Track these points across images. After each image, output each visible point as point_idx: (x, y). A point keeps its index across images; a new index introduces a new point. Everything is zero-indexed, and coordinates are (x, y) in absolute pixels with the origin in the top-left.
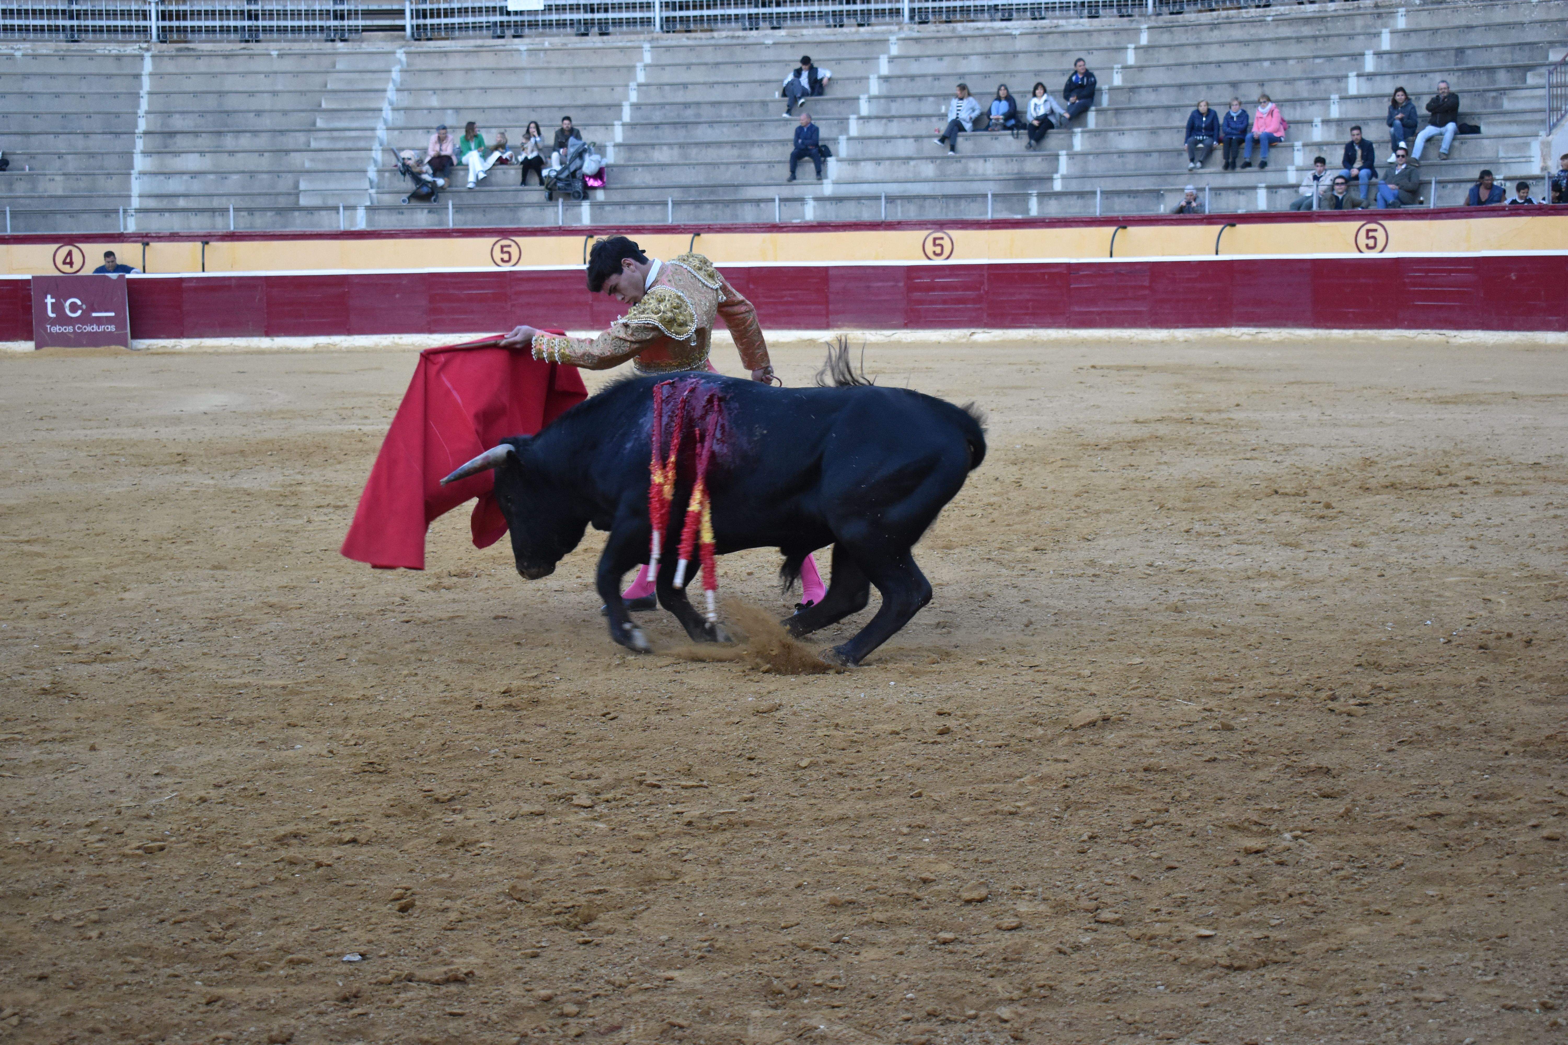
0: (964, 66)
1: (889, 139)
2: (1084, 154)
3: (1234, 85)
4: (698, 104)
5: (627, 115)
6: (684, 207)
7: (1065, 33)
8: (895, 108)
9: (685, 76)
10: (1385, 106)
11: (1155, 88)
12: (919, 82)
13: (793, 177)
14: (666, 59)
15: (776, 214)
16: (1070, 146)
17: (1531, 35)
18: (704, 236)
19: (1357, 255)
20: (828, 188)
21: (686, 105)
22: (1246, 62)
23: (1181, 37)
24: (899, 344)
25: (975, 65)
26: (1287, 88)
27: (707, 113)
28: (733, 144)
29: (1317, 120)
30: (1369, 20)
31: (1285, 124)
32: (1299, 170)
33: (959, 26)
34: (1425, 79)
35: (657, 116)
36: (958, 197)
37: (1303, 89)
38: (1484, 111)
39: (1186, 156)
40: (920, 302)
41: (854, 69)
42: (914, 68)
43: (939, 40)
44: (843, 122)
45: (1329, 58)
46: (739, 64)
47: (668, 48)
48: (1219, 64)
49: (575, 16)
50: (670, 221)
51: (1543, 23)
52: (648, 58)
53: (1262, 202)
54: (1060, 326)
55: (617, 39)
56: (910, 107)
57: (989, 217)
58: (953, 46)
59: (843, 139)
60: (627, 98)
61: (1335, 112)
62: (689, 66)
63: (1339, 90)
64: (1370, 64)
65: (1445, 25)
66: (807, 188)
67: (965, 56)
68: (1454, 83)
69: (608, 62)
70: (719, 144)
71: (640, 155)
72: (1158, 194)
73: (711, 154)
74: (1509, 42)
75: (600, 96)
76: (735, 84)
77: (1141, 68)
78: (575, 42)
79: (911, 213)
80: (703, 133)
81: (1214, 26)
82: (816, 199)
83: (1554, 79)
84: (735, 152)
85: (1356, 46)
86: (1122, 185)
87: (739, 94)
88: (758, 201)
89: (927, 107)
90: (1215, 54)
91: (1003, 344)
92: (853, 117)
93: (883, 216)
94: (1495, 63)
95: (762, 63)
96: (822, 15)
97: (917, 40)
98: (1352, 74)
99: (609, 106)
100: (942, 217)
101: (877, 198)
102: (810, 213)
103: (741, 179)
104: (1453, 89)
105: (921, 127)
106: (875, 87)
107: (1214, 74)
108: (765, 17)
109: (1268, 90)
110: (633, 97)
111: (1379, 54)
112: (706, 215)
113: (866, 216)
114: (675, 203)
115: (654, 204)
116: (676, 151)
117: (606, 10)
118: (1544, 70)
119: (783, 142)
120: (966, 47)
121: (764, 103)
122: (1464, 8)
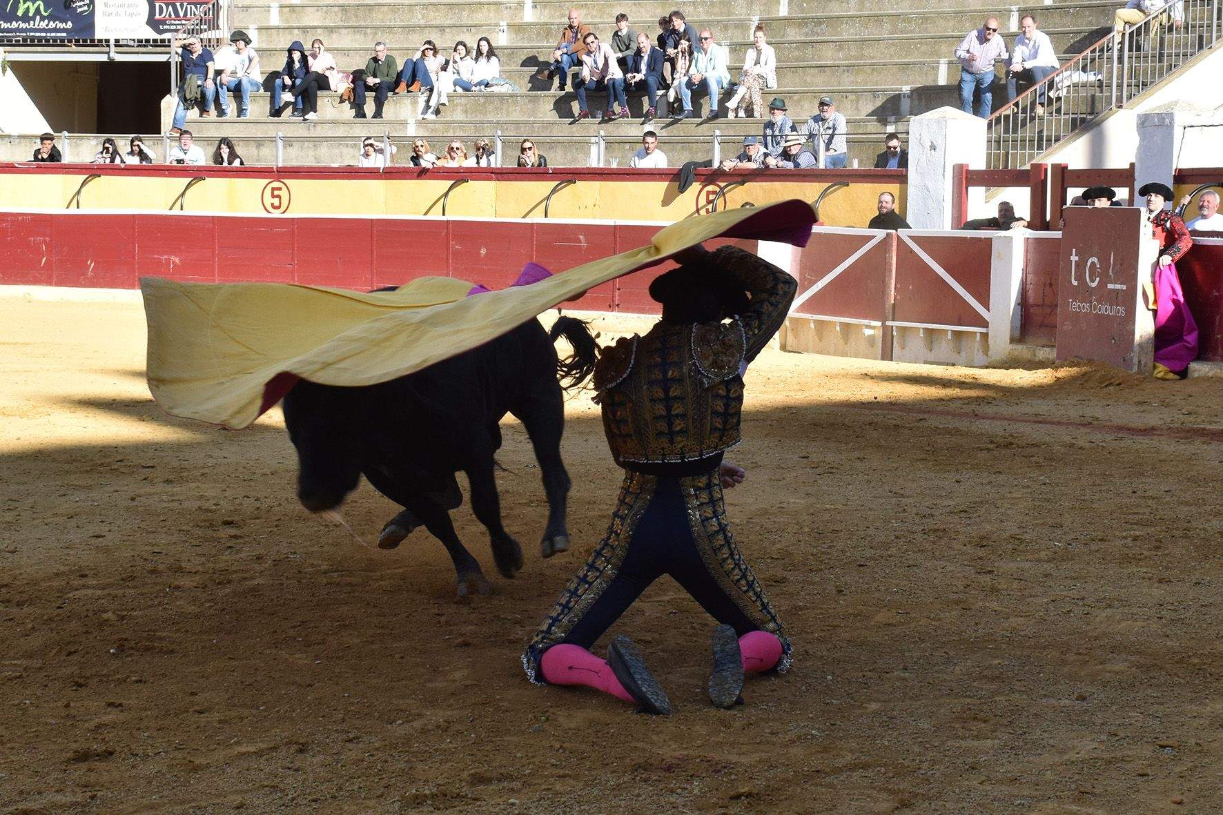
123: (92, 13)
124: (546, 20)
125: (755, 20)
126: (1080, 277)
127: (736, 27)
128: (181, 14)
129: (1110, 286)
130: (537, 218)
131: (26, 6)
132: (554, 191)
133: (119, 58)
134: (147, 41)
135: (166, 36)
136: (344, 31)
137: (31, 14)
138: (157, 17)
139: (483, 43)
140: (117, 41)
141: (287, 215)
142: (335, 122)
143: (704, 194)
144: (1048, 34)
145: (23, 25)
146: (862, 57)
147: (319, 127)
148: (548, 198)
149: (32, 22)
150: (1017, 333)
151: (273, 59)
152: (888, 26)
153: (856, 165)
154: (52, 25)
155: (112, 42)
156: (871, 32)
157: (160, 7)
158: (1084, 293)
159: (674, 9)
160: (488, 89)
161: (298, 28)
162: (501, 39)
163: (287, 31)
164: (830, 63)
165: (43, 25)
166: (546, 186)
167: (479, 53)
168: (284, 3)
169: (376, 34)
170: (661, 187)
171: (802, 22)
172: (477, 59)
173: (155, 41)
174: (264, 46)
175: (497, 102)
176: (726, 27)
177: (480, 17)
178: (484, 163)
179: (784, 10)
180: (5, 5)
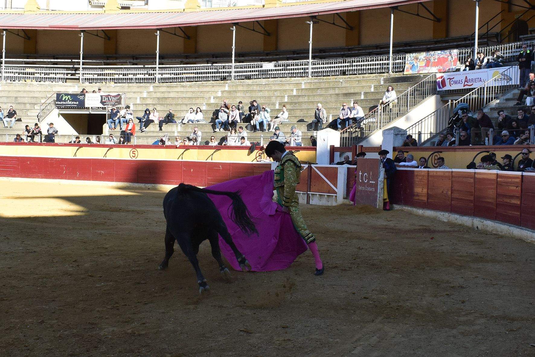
17: (36, 95)
34: (6, 105)
38: (23, 115)
51: (40, 92)
65: (12, 90)
68: (15, 107)
74: (30, 96)
94: (26, 102)
104: (14, 109)
118: (39, 105)
122: (18, 85)
123: (84, 99)
124: (217, 102)
125: (277, 103)
126: (362, 179)
127: (272, 104)
128: (110, 100)
129: (371, 182)
130: (209, 160)
131: (65, 97)
132: (214, 152)
133: (92, 113)
134: (101, 108)
135: (105, 106)
136: (158, 105)
137: (67, 100)
138: (103, 101)
139: (198, 109)
140: (92, 108)
141: (136, 159)
142: (153, 132)
143: (258, 154)
144: (362, 107)
145: (64, 103)
147: (149, 133)
148: (213, 154)
149: (67, 102)
150: (345, 196)
151: (137, 113)
153: (303, 146)
154: (73, 103)
155: (90, 108)
157: (104, 98)
158: (363, 184)
159: (254, 99)
160: (199, 122)
161: (145, 104)
162: (204, 108)
163: (141, 105)
164: (298, 115)
165: (70, 103)
167: (197, 112)
168: (141, 97)
169: (167, 106)
170: (247, 151)
171: (291, 103)
172: (196, 113)
173: (103, 108)
174: (135, 109)
175: (201, 126)
176: (269, 105)
177: (198, 101)
178: (195, 144)
179: (286, 100)
180: (59, 97)
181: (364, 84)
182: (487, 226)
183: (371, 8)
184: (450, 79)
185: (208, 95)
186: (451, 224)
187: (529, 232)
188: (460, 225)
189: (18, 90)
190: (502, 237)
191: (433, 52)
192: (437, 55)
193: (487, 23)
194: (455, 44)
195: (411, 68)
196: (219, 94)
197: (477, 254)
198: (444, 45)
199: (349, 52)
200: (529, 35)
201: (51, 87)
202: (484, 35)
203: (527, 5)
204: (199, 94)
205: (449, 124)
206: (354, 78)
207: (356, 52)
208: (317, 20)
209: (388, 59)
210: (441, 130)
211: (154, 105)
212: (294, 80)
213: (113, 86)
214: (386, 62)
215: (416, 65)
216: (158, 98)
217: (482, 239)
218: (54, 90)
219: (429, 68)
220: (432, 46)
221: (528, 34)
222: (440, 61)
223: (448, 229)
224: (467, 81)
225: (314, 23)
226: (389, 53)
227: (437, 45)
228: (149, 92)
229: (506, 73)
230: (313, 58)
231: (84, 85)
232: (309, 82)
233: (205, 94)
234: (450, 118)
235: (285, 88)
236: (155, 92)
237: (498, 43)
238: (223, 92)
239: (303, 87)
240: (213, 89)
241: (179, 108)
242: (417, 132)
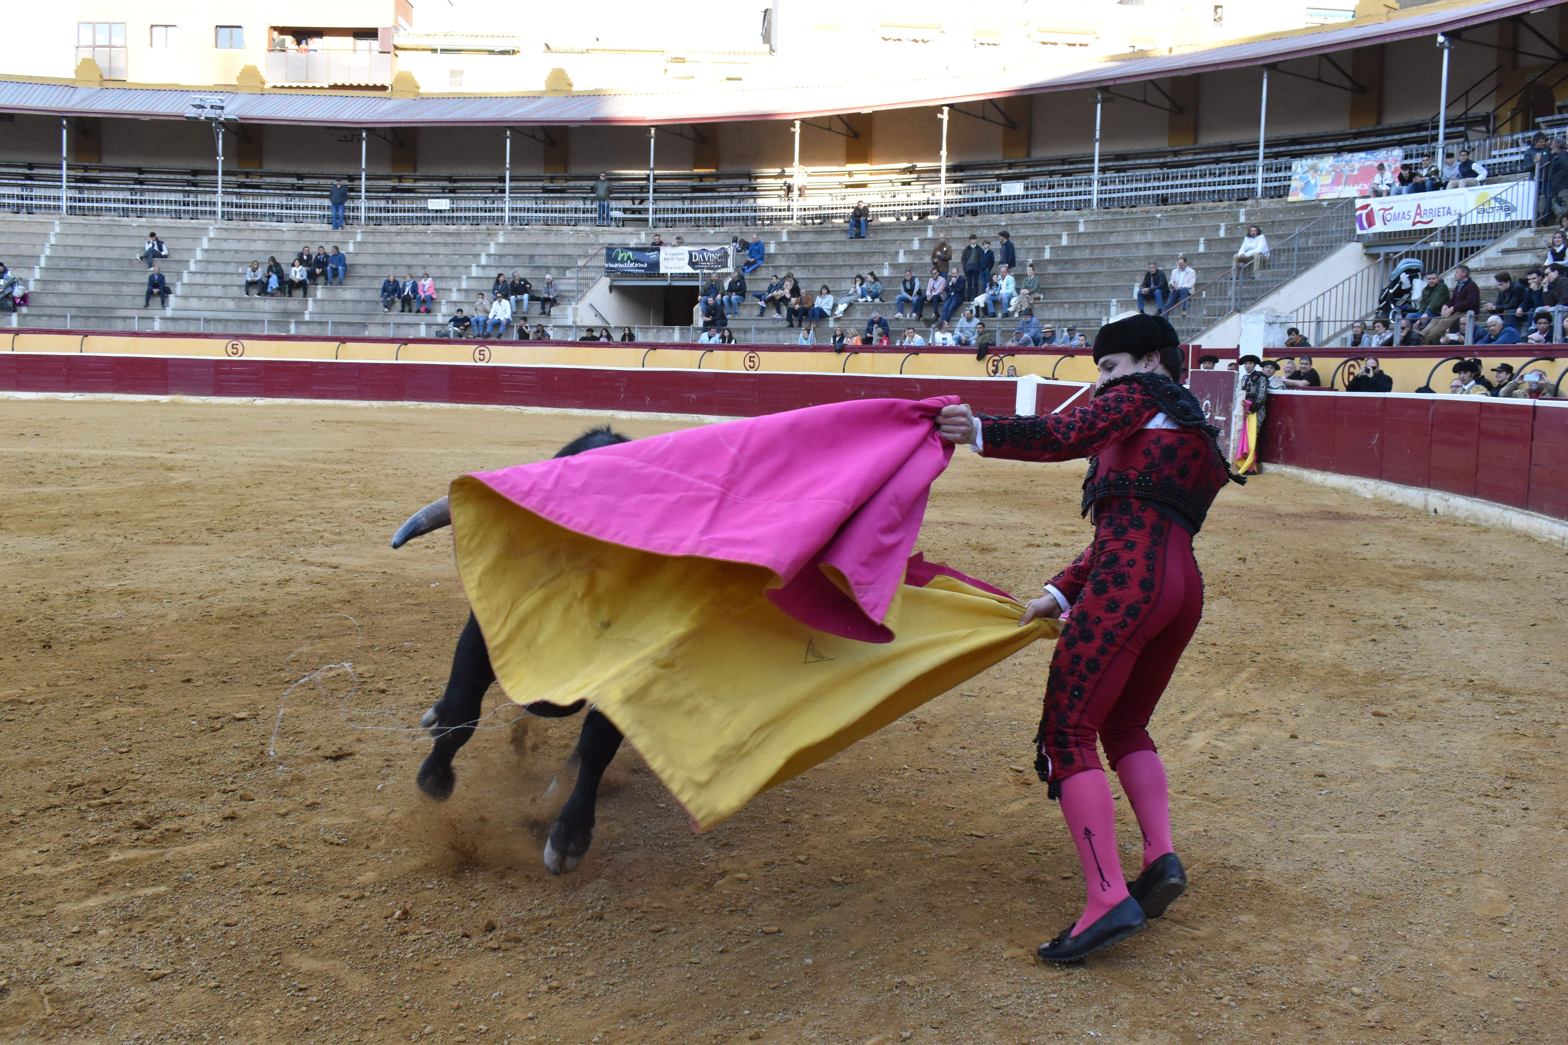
0: (253, 246)
1: (207, 285)
2: (322, 300)
3: (409, 267)
4: (89, 258)
5: (43, 263)
6: (79, 320)
7: (313, 232)
8: (211, 268)
9: (81, 242)
10: (492, 283)
11: (364, 266)
12: (226, 254)
13: (147, 305)
14: (69, 230)
15: (136, 326)
16: (315, 296)
17: (568, 251)
18: (90, 337)
19: (474, 364)
20: (169, 313)
21: (81, 259)
22: (416, 255)
23: (380, 238)
24: (210, 405)
25: (260, 246)
26: (438, 271)
27: (94, 264)
28: (110, 283)
29: (454, 289)
30: (484, 236)
31: (437, 290)
32: (444, 315)
33: (251, 223)
35: (62, 265)
36: (248, 321)
37: (447, 272)
39: (381, 304)
40: (223, 381)
41: (187, 244)
42: (224, 246)
43: (239, 230)
44: (179, 274)
45: (461, 255)
46: (116, 236)
47: (71, 224)
48: (400, 254)
49: (11, 201)
50: (68, 327)
51: (575, 245)
52: (58, 229)
53: (423, 332)
54: (306, 397)
55: (38, 217)
56: (221, 268)
57: (266, 333)
58: (247, 234)
59: (179, 284)
60: (43, 252)
61: (464, 285)
62: (84, 235)
63: (466, 273)
64: (483, 260)
65: (523, 242)
66: (155, 311)
67: (254, 241)
69: (31, 230)
70: (101, 283)
71: (51, 287)
72: (364, 325)
73: (96, 289)
74: (557, 253)
75: (25, 250)
76: (112, 248)
77: (356, 254)
78: (10, 217)
79: (219, 329)
80: (92, 276)
81: (398, 233)
82: (161, 318)
83: (580, 275)
84: (111, 288)
85: (477, 249)
86: (344, 319)
87: (116, 254)
88: (126, 318)
89: (231, 268)
90: (399, 249)
91: (272, 406)
92: (185, 272)
93: (201, 330)
94: (550, 264)
95: (130, 237)
96: (168, 211)
97: (225, 229)
98: (474, 265)
99: (32, 257)
100: (239, 332)
101: (199, 319)
102: (157, 326)
103: (115, 305)
105: (227, 280)
106: (199, 255)
107: (398, 260)
108: (133, 210)
109: (427, 271)
110: (48, 252)
111: (488, 255)
112: (92, 325)
113: (192, 329)
114: (72, 317)
115: (59, 316)
116: (74, 286)
117: (31, 199)
118: (574, 270)
119: (142, 284)
120: (255, 236)
121: (130, 261)
122: (534, 234)
123: (658, 259)
125: (1030, 261)
128: (707, 259)
129: (1216, 418)
131: (623, 255)
132: (906, 359)
133: (673, 284)
134: (688, 274)
135: (698, 271)
136: (798, 268)
137: (625, 259)
138: (694, 261)
140: (672, 274)
141: (757, 372)
143: (991, 361)
145: (621, 266)
146: (1090, 282)
148: (903, 363)
149: (625, 264)
152: (1106, 264)
154: (637, 266)
155: (669, 276)
156: (1097, 268)
157: (696, 256)
165: (632, 265)
166: (903, 356)
169: (815, 269)
171: (1058, 262)
173: (693, 274)
177: (873, 260)
179: (1047, 255)
180: (611, 253)
181: (1205, 222)
182: (1457, 508)
183: (1221, 68)
184: (1385, 210)
185: (893, 246)
186: (1378, 503)
187: (1544, 522)
188: (1400, 505)
189: (534, 241)
190: (1487, 531)
191: (1350, 155)
192: (1359, 160)
193: (1467, 93)
194: (1397, 137)
195: (1303, 190)
196: (916, 246)
197: (1434, 563)
198: (1373, 140)
199: (1176, 159)
200: (1557, 117)
201: (596, 234)
202: (1459, 118)
203: (1553, 54)
204: (875, 246)
205: (1380, 302)
206: (1185, 210)
207: (1190, 157)
208: (1110, 95)
209: (1254, 171)
210: (1363, 314)
211: (790, 267)
212: (1064, 216)
213: (712, 232)
214: (1250, 177)
215: (1313, 182)
216: (798, 255)
217: (1446, 534)
218: (601, 241)
219: (1340, 188)
220: (1348, 143)
221: (1552, 114)
222: (1365, 174)
223: (1374, 512)
224: (1420, 214)
225: (1104, 101)
226: (1257, 158)
227: (1357, 142)
228: (779, 244)
229: (1504, 197)
230: (1103, 170)
231: (658, 230)
232: (1092, 218)
233: (888, 246)
234: (1383, 291)
235: (1045, 232)
236: (792, 243)
237: (1486, 135)
238: (922, 241)
239: (1081, 229)
240: (903, 236)
241: (837, 273)
242: (1313, 318)
